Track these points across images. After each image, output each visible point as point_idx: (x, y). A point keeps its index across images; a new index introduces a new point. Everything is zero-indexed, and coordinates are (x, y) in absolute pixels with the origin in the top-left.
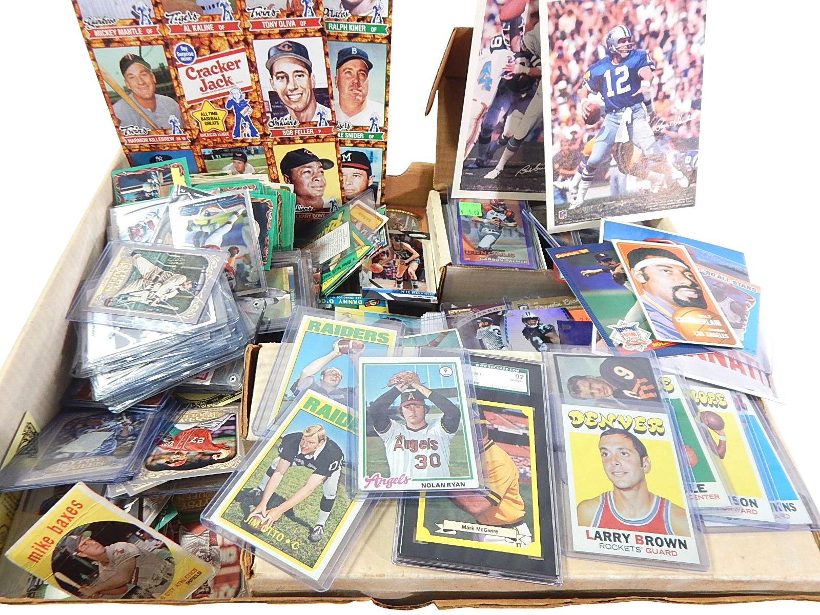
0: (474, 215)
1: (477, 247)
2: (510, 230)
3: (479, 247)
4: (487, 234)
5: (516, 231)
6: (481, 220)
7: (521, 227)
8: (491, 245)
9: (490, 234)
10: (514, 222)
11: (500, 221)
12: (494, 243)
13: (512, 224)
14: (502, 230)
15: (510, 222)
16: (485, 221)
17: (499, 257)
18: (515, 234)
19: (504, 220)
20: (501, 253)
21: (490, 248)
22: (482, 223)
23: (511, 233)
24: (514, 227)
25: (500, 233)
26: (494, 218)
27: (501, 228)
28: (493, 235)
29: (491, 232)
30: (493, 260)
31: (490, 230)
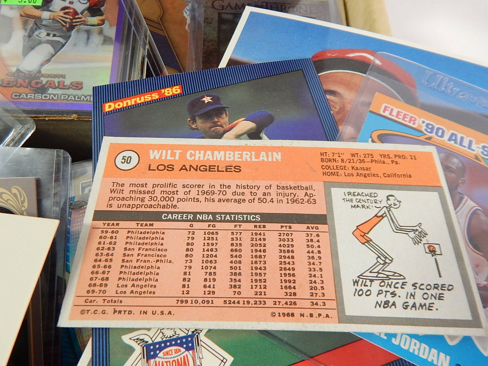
0: (27, 3)
1: (14, 69)
2: (88, 32)
3: (18, 70)
4: (40, 43)
5: (101, 32)
6: (37, 13)
7: (111, 26)
8: (42, 65)
9: (48, 42)
10: (102, 16)
11: (76, 13)
12: (48, 61)
13: (95, 20)
14: (73, 32)
15: (93, 15)
16: (46, 15)
17: (51, 91)
18: (96, 39)
19: (82, 13)
20: (56, 80)
21: (39, 72)
22: (38, 19)
23: (88, 39)
24: (98, 25)
25: (67, 38)
26: (63, 9)
27: (72, 27)
28: (52, 43)
29: (51, 38)
30: (39, 96)
31: (48, 35)
